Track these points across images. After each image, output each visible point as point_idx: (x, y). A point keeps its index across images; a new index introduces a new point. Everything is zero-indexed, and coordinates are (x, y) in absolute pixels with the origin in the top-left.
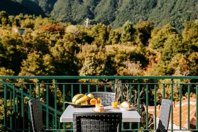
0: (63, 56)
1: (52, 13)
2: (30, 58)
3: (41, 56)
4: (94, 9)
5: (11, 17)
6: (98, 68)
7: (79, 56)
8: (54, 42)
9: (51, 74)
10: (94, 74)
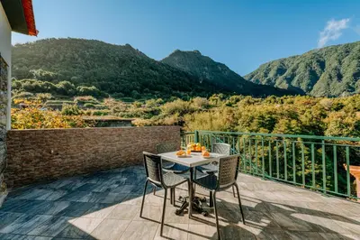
0: (311, 120)
1: (312, 92)
2: (281, 122)
3: (290, 121)
4: (354, 84)
5: (277, 98)
6: (344, 130)
7: (326, 120)
8: (304, 111)
9: (297, 133)
10: (340, 135)
